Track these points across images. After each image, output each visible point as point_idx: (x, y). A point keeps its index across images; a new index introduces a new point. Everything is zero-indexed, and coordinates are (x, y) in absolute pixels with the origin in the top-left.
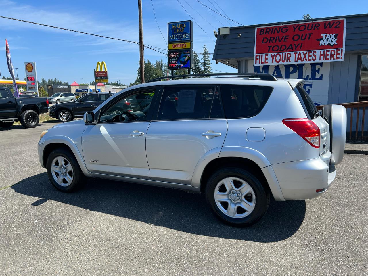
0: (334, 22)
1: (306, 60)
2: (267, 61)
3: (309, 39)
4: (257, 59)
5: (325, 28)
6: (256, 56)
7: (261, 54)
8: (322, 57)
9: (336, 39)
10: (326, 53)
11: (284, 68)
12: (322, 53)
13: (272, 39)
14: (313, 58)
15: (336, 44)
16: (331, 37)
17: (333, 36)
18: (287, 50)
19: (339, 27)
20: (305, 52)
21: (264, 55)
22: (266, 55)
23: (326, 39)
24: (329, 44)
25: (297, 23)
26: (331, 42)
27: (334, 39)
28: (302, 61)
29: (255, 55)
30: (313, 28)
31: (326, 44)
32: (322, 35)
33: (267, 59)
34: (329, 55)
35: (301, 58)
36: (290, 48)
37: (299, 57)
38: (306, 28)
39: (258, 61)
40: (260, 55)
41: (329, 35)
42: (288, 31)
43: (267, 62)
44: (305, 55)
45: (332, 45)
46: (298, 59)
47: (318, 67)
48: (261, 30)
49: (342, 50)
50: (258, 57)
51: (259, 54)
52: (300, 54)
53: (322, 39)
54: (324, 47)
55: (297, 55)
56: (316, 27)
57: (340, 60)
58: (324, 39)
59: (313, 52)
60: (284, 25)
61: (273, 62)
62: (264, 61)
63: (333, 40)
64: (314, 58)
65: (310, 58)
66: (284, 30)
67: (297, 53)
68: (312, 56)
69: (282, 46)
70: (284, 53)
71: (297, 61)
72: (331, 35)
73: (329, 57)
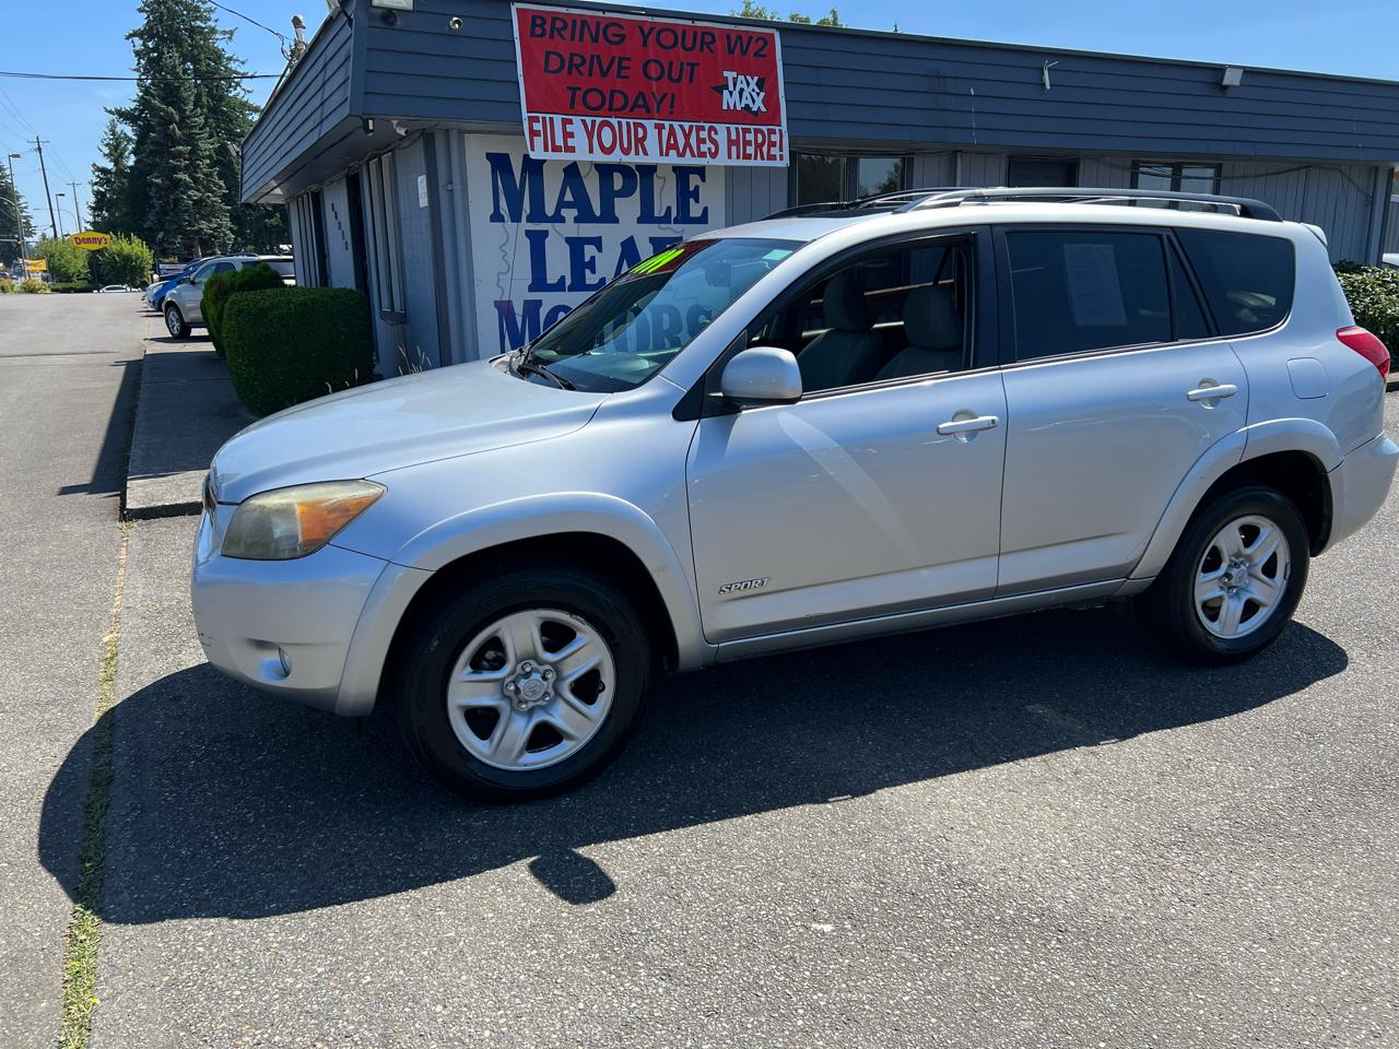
0: (750, 36)
1: (693, 155)
2: (571, 142)
3: (691, 81)
4: (533, 133)
5: (731, 52)
6: (532, 120)
7: (547, 116)
8: (734, 148)
9: (762, 94)
10: (744, 137)
11: (595, 175)
12: (734, 137)
13: (577, 60)
14: (709, 149)
15: (763, 109)
16: (748, 84)
17: (753, 82)
18: (631, 110)
19: (764, 56)
20: (686, 125)
21: (558, 119)
22: (566, 122)
23: (738, 89)
24: (747, 105)
25: (649, 19)
26: (750, 102)
27: (758, 94)
28: (680, 155)
29: (525, 115)
30: (698, 46)
31: (739, 108)
32: (726, 74)
33: (571, 135)
34: (749, 143)
35: (675, 146)
36: (640, 106)
37: (672, 142)
38: (679, 44)
39: (539, 141)
40: (544, 118)
41: (741, 78)
42: (626, 40)
43: (572, 150)
44: (687, 136)
45: (756, 113)
46: (669, 147)
47: (694, 180)
48: (534, 21)
49: (780, 131)
50: (538, 126)
51: (541, 115)
52: (672, 132)
53: (727, 89)
54: (732, 117)
55: (665, 133)
56: (708, 44)
57: (777, 163)
58: (731, 88)
59: (711, 129)
60: (608, 15)
61: (591, 151)
62: (559, 142)
63: (754, 94)
64: (713, 151)
65: (704, 148)
66: (613, 35)
67: (663, 127)
68: (709, 144)
69: (612, 92)
70: (624, 121)
71: (667, 155)
72: (749, 78)
73: (750, 150)
